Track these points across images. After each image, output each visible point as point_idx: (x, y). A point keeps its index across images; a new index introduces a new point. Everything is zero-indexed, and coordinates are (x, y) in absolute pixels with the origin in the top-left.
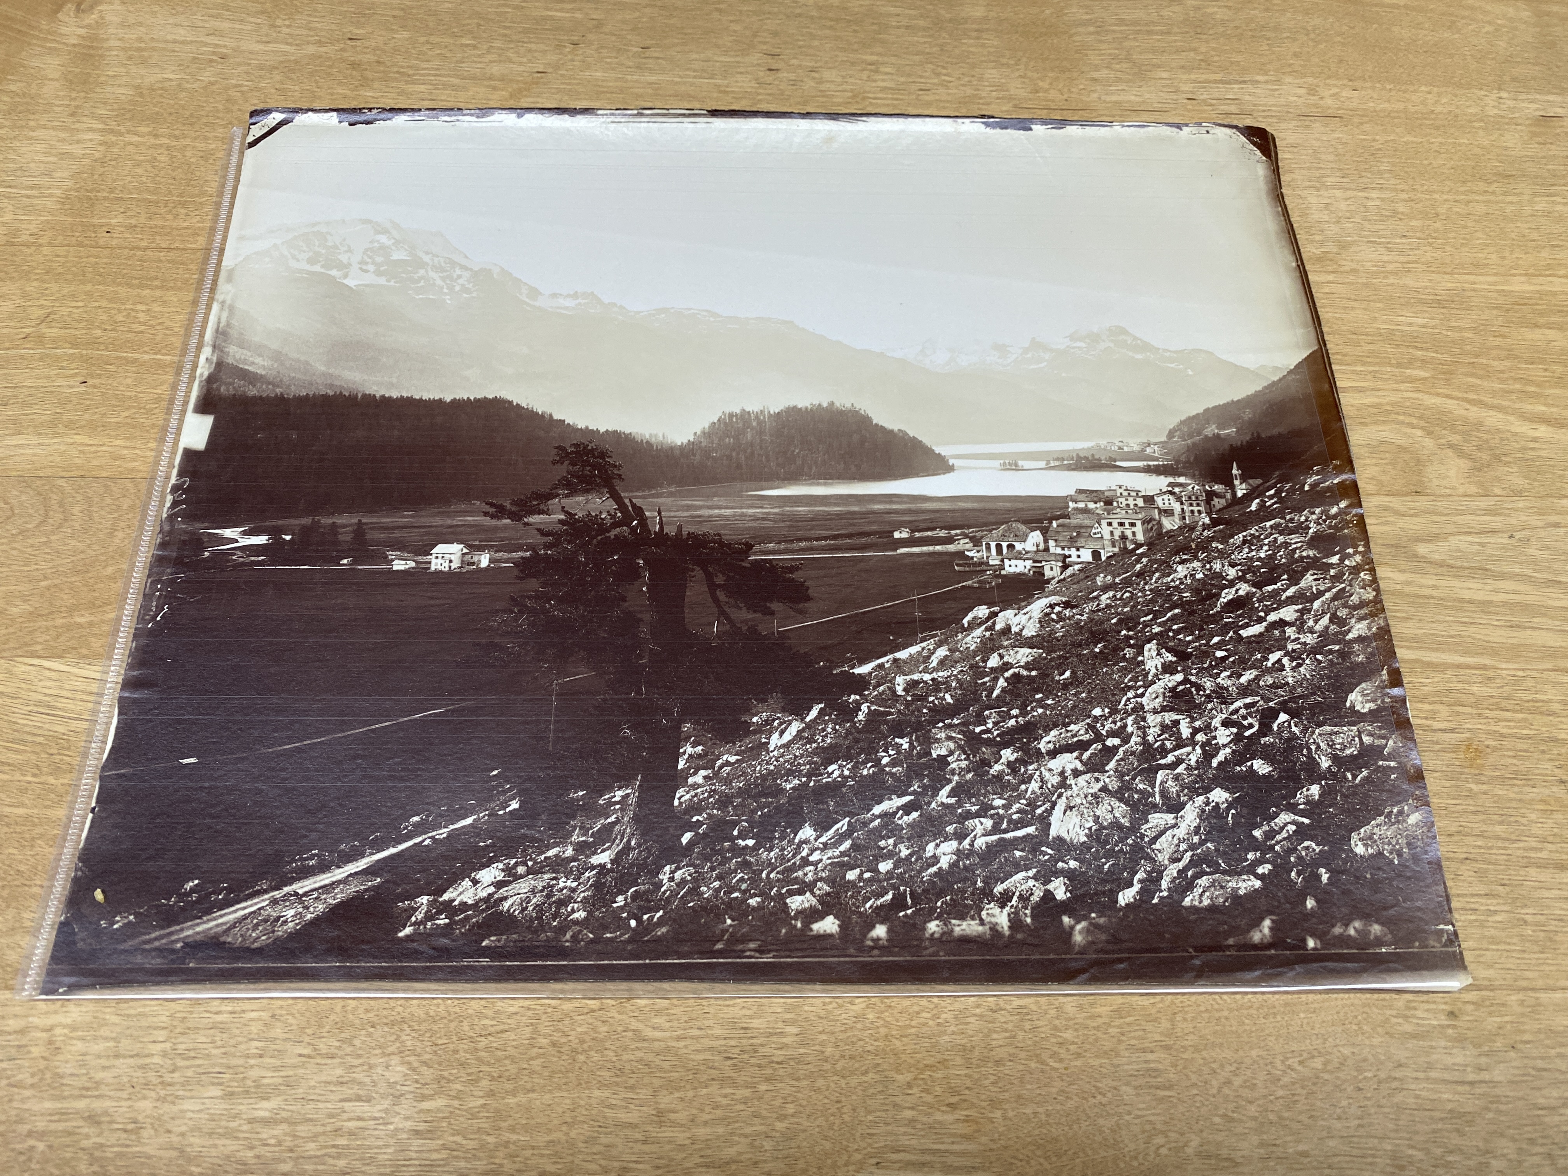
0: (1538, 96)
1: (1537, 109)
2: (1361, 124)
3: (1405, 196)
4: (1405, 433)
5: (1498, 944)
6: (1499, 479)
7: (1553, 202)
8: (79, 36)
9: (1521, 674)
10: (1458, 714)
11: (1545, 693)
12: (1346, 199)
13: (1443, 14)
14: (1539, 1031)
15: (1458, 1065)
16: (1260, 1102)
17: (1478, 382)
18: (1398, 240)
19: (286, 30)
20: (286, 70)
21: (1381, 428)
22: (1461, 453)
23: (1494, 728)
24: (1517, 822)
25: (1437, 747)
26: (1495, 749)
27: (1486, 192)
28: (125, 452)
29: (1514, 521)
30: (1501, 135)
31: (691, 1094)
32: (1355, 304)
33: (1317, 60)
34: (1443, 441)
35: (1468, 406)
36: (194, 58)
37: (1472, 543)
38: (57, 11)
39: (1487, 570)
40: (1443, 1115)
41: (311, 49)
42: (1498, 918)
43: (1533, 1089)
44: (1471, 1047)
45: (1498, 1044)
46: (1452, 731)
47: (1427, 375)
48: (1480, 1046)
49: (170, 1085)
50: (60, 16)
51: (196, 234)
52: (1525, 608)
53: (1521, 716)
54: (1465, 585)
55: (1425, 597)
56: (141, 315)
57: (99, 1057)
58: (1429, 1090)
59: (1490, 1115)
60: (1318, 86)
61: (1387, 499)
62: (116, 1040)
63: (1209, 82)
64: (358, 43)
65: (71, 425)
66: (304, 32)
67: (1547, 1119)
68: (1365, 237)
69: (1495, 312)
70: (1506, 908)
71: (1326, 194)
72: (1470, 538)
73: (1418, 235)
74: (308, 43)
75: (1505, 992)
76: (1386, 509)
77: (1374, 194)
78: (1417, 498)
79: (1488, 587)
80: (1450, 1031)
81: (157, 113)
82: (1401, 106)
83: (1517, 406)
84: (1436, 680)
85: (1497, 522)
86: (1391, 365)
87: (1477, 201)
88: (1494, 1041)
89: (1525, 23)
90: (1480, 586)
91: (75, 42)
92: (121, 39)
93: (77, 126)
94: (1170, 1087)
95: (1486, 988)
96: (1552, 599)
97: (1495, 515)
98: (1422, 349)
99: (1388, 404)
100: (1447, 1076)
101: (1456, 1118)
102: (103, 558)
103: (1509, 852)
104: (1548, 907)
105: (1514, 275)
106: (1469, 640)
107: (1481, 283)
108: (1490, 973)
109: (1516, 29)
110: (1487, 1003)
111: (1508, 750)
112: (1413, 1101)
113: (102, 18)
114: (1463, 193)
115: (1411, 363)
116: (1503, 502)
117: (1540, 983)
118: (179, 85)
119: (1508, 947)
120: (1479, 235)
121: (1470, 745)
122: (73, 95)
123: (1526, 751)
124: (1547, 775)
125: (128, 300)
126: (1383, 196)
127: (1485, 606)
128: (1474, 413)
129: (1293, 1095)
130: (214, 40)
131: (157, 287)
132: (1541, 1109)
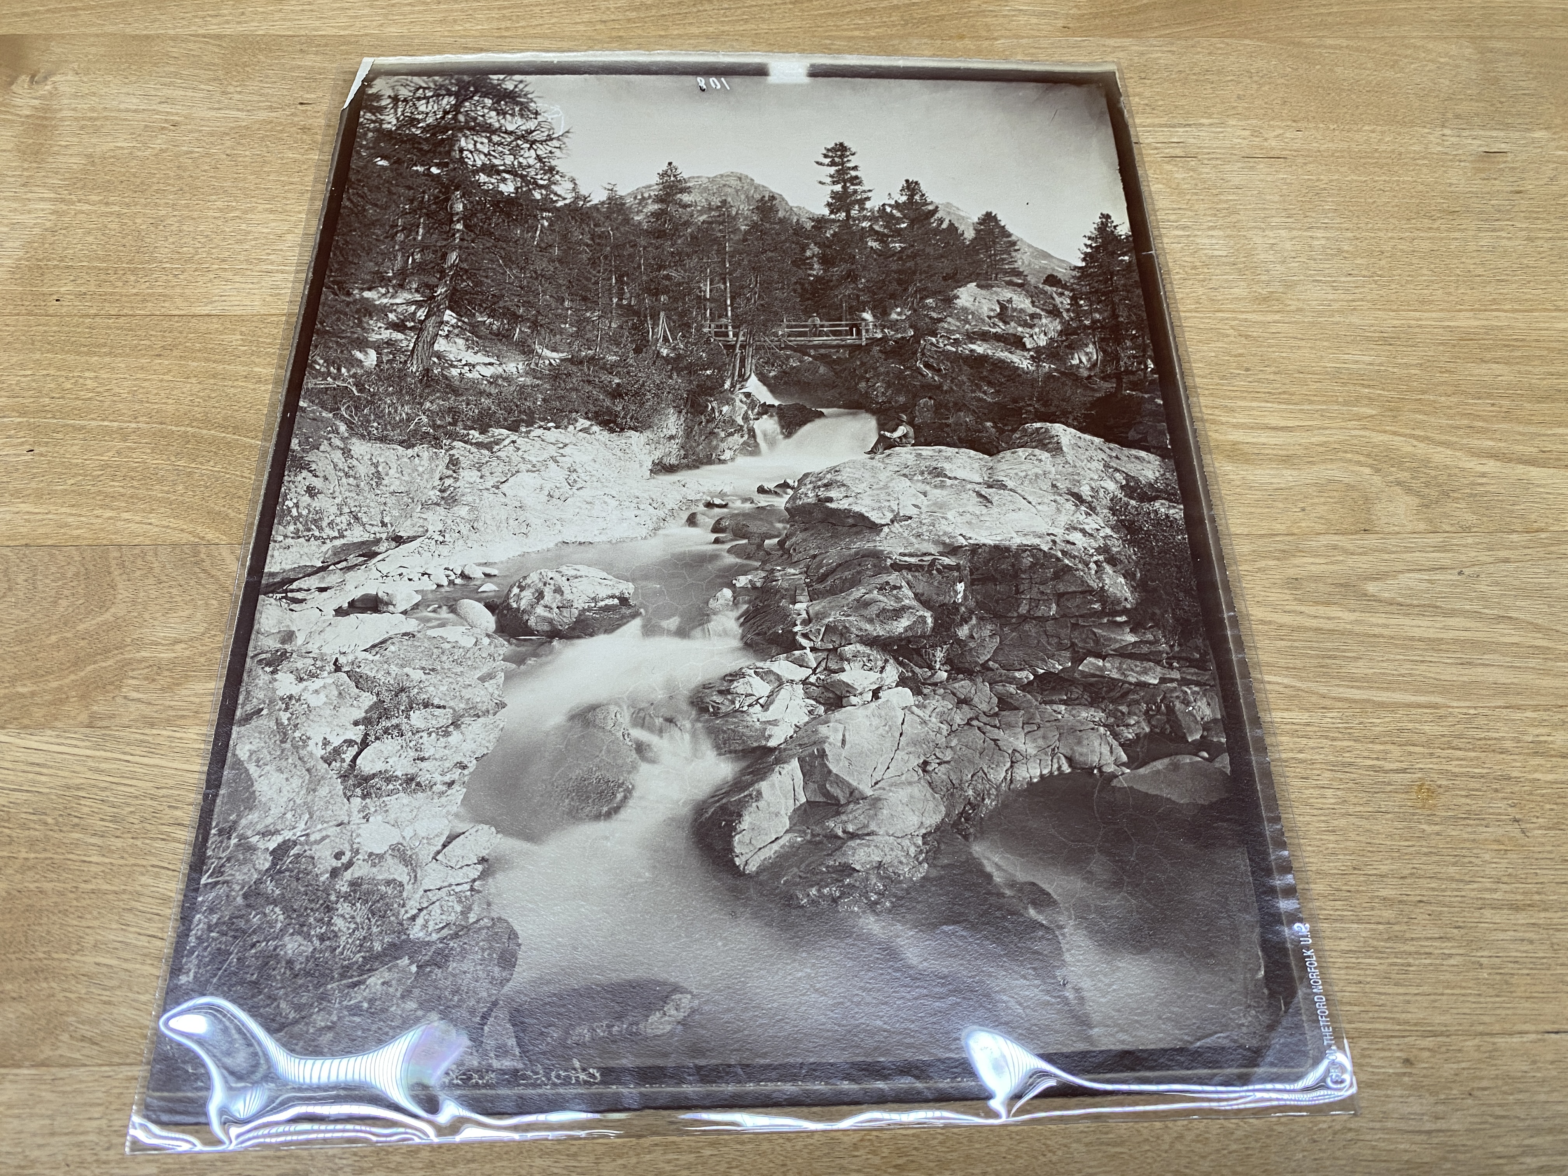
0: (1482, 133)
1: (1480, 146)
2: (1305, 164)
3: (1349, 235)
4: (1352, 471)
5: (1453, 988)
6: (1447, 515)
7: (1498, 237)
8: (33, 107)
9: (1472, 711)
10: (1410, 753)
11: (1497, 731)
12: (1292, 239)
13: (1386, 54)
14: (1497, 1077)
15: (1415, 1114)
16: (1212, 1157)
17: (1425, 418)
18: (1343, 279)
19: (238, 97)
20: (236, 136)
21: (1329, 467)
22: (1409, 490)
23: (1445, 767)
24: (1470, 862)
25: (1389, 788)
26: (1448, 789)
27: (1430, 228)
28: (70, 519)
29: (1463, 558)
30: (1445, 172)
31: (634, 1160)
32: (1303, 343)
33: (1260, 102)
34: (1391, 478)
35: (1416, 443)
36: (146, 126)
37: (1421, 580)
38: (11, 83)
39: (1437, 607)
40: (1400, 1167)
41: (263, 115)
42: (1452, 961)
43: (1491, 1137)
44: (1427, 1095)
45: (1454, 1092)
46: (1404, 771)
47: (1374, 412)
48: (1437, 1094)
49: (104, 1163)
50: (14, 87)
51: (144, 301)
52: (1474, 644)
53: (1473, 754)
54: (1415, 623)
55: (1375, 635)
56: (89, 382)
57: (34, 1135)
58: (1384, 1140)
59: (1448, 1165)
60: (1261, 128)
61: (1337, 537)
62: (51, 1117)
63: (1154, 126)
64: (309, 108)
65: (17, 493)
66: (256, 98)
67: (1506, 1168)
68: (1311, 275)
69: (1441, 348)
70: (1461, 951)
71: (1271, 234)
72: (1418, 576)
73: (1363, 273)
74: (260, 108)
75: (1461, 1038)
76: (1335, 547)
77: (1319, 234)
78: (1366, 536)
79: (1438, 625)
80: (1406, 1079)
81: (109, 181)
82: (1345, 145)
83: (1465, 441)
84: (1387, 720)
85: (1445, 558)
86: (1337, 402)
87: (1422, 238)
88: (1451, 1089)
89: (1468, 60)
90: (1430, 624)
91: (28, 113)
92: (75, 109)
93: (29, 195)
94: (1121, 1144)
95: (1442, 1034)
96: (1503, 635)
97: (1444, 551)
98: (1369, 386)
99: (1335, 442)
100: (1402, 1125)
101: (1412, 1169)
102: (45, 626)
103: (1463, 893)
104: (1504, 949)
105: (1460, 311)
106: (1419, 678)
107: (1426, 319)
108: (1446, 1018)
109: (1458, 66)
110: (1443, 1049)
111: (1463, 789)
112: (1369, 1152)
113: (56, 89)
114: (1406, 230)
115: (1357, 400)
116: (1452, 538)
117: (1497, 1028)
118: (131, 153)
119: (1463, 991)
120: (1425, 271)
121: (1422, 785)
122: (26, 165)
123: (1477, 790)
124: (1500, 814)
125: (77, 367)
126: (1328, 235)
127: (1434, 644)
128: (1422, 449)
129: (1247, 1148)
130: (166, 108)
131: (106, 354)
132: (1500, 1158)
